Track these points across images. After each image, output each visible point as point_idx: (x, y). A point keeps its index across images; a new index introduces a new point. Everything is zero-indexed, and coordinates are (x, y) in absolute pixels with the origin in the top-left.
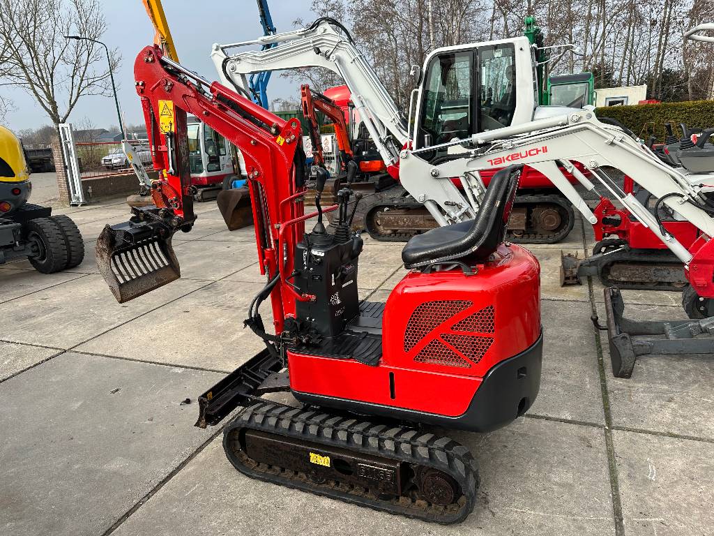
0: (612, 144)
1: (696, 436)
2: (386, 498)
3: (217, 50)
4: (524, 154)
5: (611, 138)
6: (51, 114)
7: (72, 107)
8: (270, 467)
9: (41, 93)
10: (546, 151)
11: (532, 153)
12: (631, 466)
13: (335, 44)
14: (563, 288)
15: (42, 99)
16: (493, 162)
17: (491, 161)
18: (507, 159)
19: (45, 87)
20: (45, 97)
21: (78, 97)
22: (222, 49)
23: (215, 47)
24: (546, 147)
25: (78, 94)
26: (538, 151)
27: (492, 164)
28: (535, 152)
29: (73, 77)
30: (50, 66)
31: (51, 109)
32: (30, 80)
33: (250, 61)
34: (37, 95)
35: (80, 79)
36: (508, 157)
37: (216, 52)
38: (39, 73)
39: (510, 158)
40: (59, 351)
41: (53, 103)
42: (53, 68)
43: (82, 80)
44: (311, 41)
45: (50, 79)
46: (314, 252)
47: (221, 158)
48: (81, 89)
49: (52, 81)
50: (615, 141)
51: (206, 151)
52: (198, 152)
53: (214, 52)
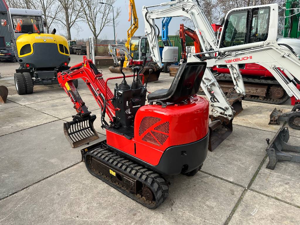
0: (283, 57)
1: (289, 201)
2: (133, 193)
3: (144, 8)
4: (241, 59)
5: (283, 54)
6: (93, 33)
7: (101, 30)
8: (99, 172)
9: (91, 25)
10: (252, 58)
11: (245, 59)
12: (246, 207)
13: (192, 6)
14: (269, 125)
15: (91, 27)
16: (227, 61)
17: (226, 61)
18: (233, 61)
19: (92, 22)
20: (92, 26)
21: (103, 27)
22: (146, 8)
23: (143, 7)
24: (251, 56)
25: (104, 25)
26: (247, 58)
27: (226, 63)
28: (246, 58)
29: (102, 19)
30: (95, 14)
31: (94, 31)
32: (87, 19)
33: (156, 13)
34: (89, 25)
35: (105, 19)
36: (234, 59)
37: (144, 9)
38: (91, 17)
39: (234, 60)
40: (58, 119)
41: (95, 29)
42: (96, 15)
43: (106, 20)
44: (181, 5)
45: (94, 19)
46: (119, 91)
47: (147, 54)
48: (105, 23)
49: (95, 20)
50: (285, 56)
51: (141, 51)
52: (138, 51)
53: (143, 9)
